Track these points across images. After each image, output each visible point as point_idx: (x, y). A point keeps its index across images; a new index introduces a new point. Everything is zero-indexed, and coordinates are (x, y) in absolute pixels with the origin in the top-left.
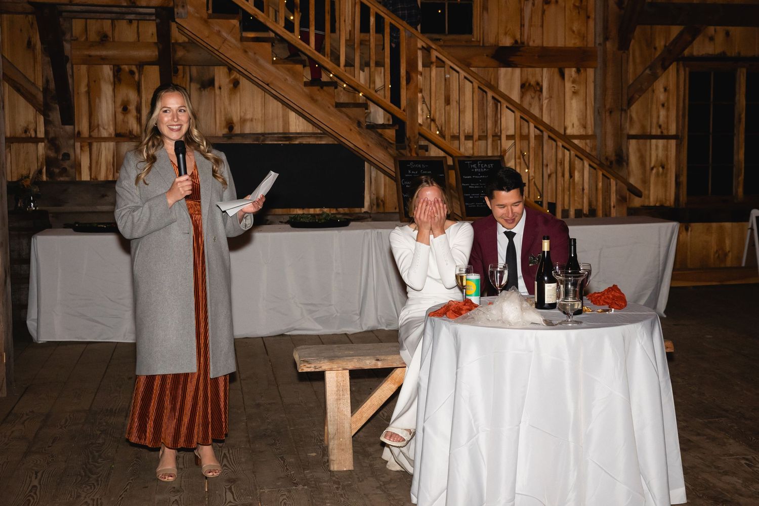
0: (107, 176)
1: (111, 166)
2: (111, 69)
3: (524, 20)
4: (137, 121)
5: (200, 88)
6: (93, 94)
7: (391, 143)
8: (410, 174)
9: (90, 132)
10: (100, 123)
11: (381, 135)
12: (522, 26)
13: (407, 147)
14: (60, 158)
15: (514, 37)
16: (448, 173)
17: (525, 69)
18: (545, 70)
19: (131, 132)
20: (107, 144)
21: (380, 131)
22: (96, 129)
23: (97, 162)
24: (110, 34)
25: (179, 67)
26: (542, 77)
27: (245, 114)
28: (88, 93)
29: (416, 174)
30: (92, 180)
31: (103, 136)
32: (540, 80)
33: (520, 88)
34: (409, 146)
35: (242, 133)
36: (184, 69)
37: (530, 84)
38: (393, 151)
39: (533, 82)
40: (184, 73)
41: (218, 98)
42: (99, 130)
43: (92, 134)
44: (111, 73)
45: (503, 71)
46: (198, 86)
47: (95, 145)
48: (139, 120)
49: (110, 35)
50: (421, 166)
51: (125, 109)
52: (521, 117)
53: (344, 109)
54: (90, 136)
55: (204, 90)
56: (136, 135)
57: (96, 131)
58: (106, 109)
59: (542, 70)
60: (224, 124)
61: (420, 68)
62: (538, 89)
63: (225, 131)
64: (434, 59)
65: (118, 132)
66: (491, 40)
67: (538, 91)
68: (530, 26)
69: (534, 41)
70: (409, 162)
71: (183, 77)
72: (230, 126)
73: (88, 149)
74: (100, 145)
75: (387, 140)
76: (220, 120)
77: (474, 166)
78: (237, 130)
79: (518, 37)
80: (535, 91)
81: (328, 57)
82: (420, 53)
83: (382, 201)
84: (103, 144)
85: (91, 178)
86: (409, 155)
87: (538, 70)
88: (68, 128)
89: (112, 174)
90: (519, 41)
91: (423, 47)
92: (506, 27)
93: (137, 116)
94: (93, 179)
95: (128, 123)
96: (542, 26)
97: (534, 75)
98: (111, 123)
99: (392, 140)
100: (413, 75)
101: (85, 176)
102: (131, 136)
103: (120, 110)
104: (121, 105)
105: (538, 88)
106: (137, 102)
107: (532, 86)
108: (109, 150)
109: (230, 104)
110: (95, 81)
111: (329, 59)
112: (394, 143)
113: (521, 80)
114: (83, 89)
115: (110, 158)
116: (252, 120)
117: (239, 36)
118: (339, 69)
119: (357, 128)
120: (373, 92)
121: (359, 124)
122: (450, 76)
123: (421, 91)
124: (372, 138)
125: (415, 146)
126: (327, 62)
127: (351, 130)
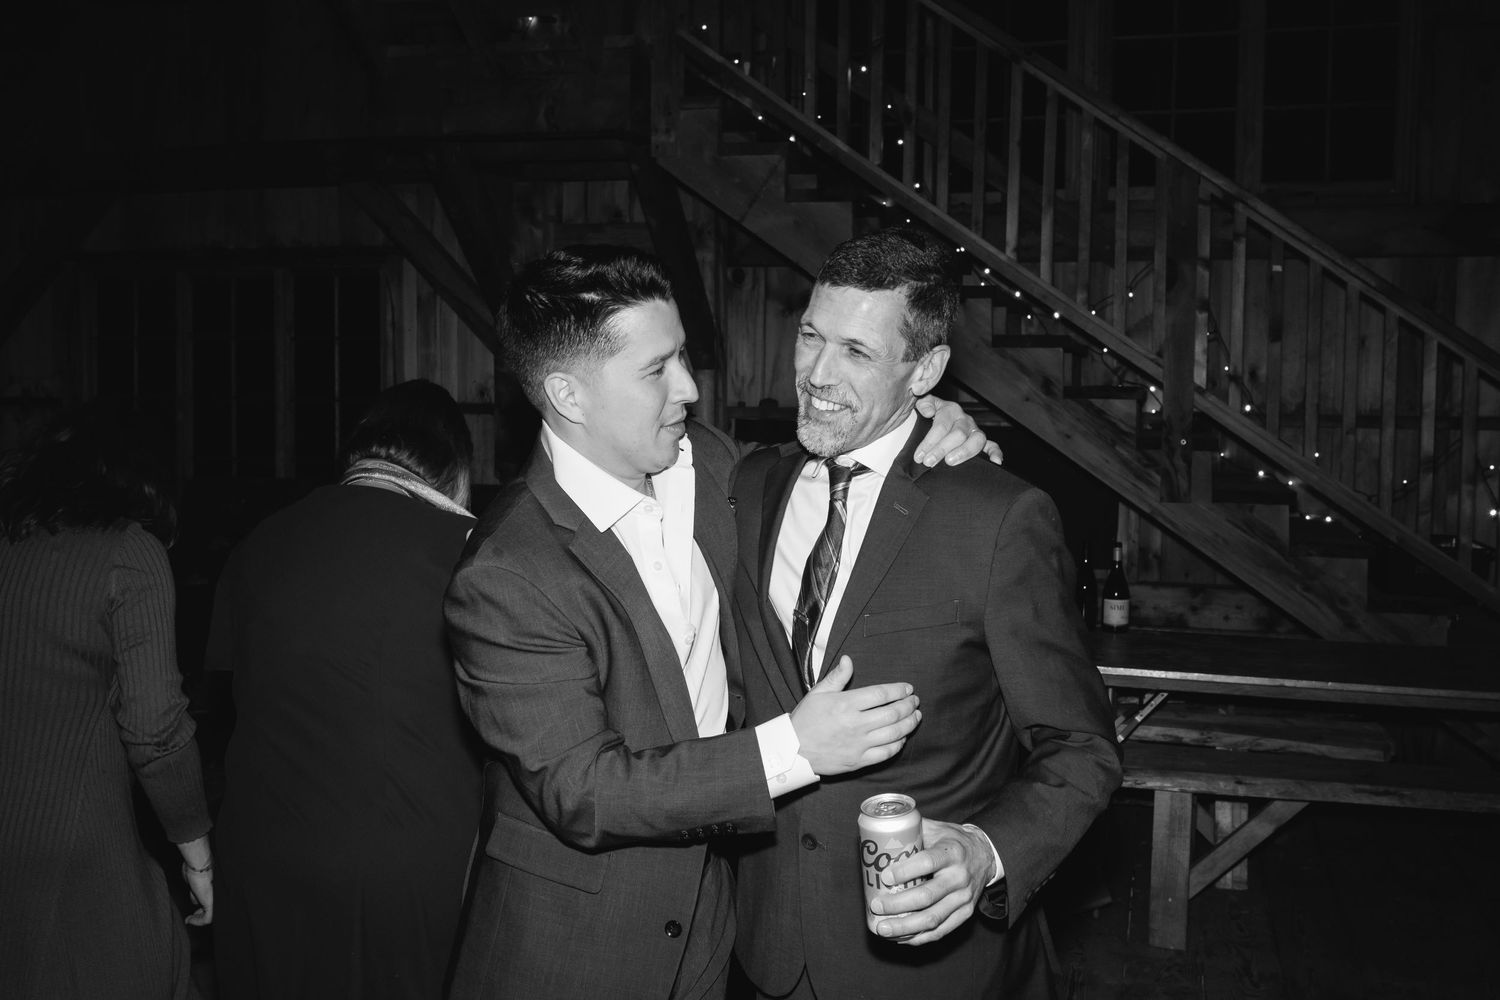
5: (783, 312)
7: (1124, 434)
11: (1100, 413)
13: (1164, 445)
21: (1098, 403)
34: (1168, 442)
36: (755, 274)
38: (1128, 453)
46: (780, 310)
52: (1481, 374)
53: (1010, 351)
55: (790, 317)
61: (1205, 250)
64: (1241, 225)
75: (1113, 425)
81: (976, 232)
82: (1204, 213)
83: (1155, 556)
86: (1166, 462)
91: (1213, 198)
99: (1127, 426)
100: (1186, 267)
111: (983, 234)
112: (1133, 432)
117: (783, 189)
118: (1002, 257)
119: (1043, 396)
120: (1083, 310)
121: (1047, 385)
122: (1283, 269)
123: (1205, 306)
124: (1078, 420)
125: (1184, 442)
126: (974, 241)
127: (1027, 399)
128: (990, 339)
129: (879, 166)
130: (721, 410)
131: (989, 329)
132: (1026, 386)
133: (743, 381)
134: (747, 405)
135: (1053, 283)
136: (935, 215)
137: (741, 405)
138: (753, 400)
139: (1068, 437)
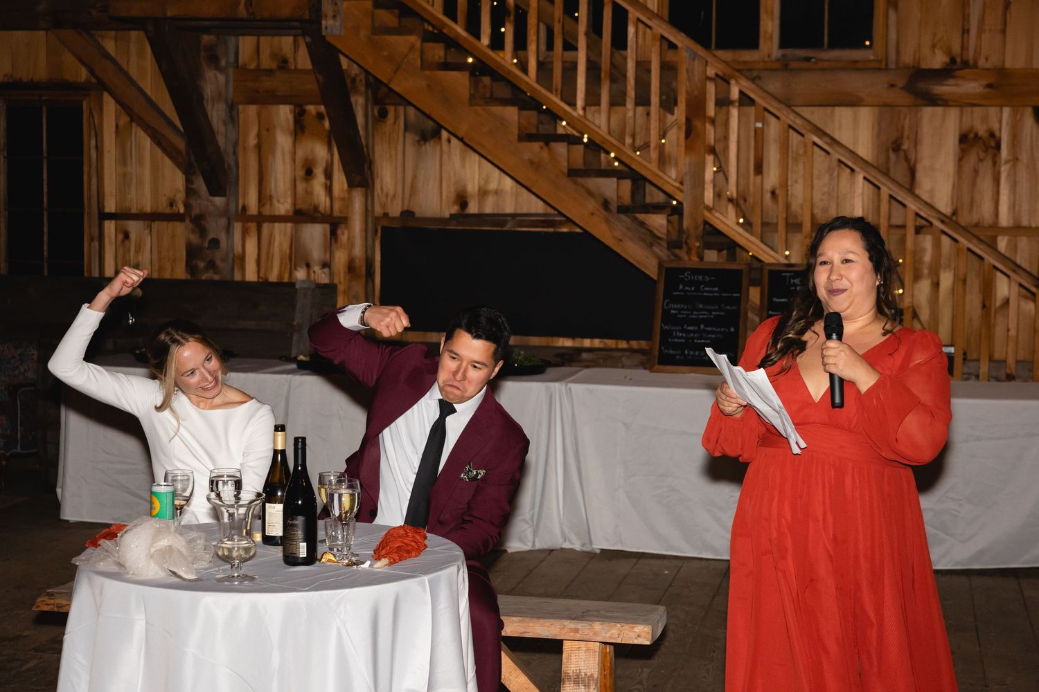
0: (280, 275)
1: (288, 261)
2: (291, 112)
3: (968, 21)
4: (326, 191)
5: (419, 141)
6: (263, 149)
7: (660, 238)
8: (681, 291)
9: (259, 208)
10: (273, 193)
11: (642, 224)
12: (965, 31)
13: (684, 246)
14: (206, 245)
15: (949, 52)
16: (748, 291)
17: (968, 110)
18: (1006, 111)
19: (316, 208)
20: (282, 225)
21: (641, 216)
22: (268, 203)
23: (268, 253)
24: (290, 56)
25: (388, 107)
26: (1000, 122)
27: (487, 182)
28: (259, 146)
29: (691, 291)
30: (260, 280)
31: (277, 213)
32: (996, 127)
33: (957, 142)
34: (687, 244)
35: (481, 212)
36: (396, 111)
37: (976, 135)
38: (662, 252)
39: (982, 132)
40: (396, 118)
41: (445, 157)
42: (271, 204)
43: (262, 209)
44: (291, 117)
45: (928, 111)
46: (417, 138)
47: (266, 226)
48: (329, 189)
49: (291, 60)
50: (703, 278)
51: (309, 173)
52: (891, 197)
53: (580, 180)
54: (260, 213)
55: (425, 144)
56: (323, 212)
57: (267, 206)
58: (282, 173)
59: (1001, 112)
60: (452, 196)
61: (711, 110)
62: (993, 144)
63: (455, 209)
65: (299, 207)
66: (907, 58)
67: (992, 147)
68: (980, 31)
69: (987, 59)
70: (683, 270)
71: (395, 123)
72: (462, 201)
73: (256, 232)
74: (273, 228)
75: (651, 232)
76: (449, 192)
77: (797, 281)
78: (473, 208)
79: (956, 48)
80: (987, 148)
81: (556, 95)
82: (711, 86)
84: (277, 225)
85: (259, 277)
86: (686, 258)
87: (993, 111)
88: (219, 201)
89: (288, 271)
90: (959, 60)
91: (717, 75)
92: (935, 34)
93: (326, 184)
94: (262, 278)
95: (312, 194)
96: (1004, 32)
97: (985, 119)
98: (289, 193)
99: (662, 233)
100: (697, 124)
101: (251, 275)
102: (316, 215)
103: (301, 173)
104: (303, 166)
105: (991, 144)
106: (327, 162)
107: (981, 138)
108: (285, 234)
109: (464, 166)
110: (268, 130)
111: (559, 96)
112: (665, 237)
113: (960, 127)
114: (252, 141)
115: (286, 246)
116: (496, 192)
117: (419, 62)
118: (574, 114)
119: (604, 212)
120: (630, 152)
121: (606, 204)
122: (763, 125)
123: (712, 151)
124: (628, 228)
125: (698, 244)
126: (555, 103)
127: (592, 214)
128: (566, 171)
129: (488, 46)
130: (370, 219)
131: (565, 164)
132: (592, 205)
133: (387, 195)
134: (390, 215)
135: (609, 133)
136: (527, 83)
137: (386, 215)
138: (395, 210)
139: (621, 240)
